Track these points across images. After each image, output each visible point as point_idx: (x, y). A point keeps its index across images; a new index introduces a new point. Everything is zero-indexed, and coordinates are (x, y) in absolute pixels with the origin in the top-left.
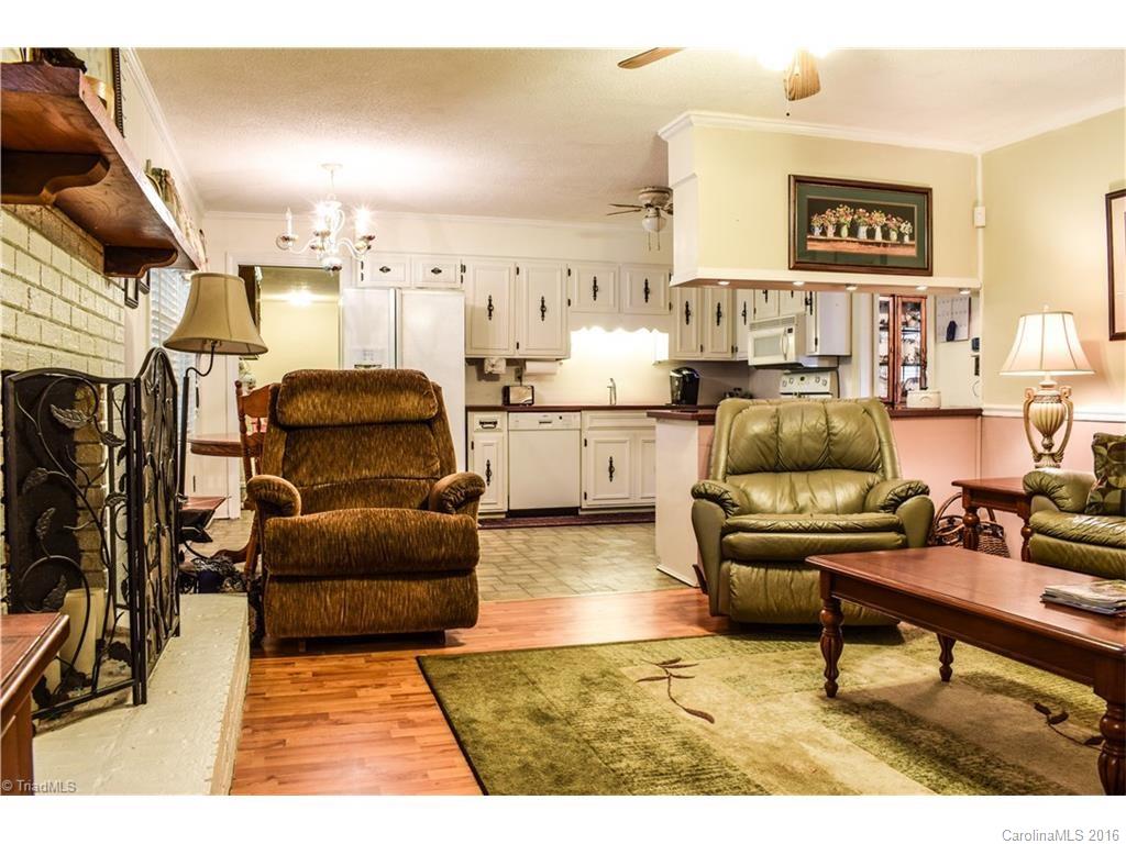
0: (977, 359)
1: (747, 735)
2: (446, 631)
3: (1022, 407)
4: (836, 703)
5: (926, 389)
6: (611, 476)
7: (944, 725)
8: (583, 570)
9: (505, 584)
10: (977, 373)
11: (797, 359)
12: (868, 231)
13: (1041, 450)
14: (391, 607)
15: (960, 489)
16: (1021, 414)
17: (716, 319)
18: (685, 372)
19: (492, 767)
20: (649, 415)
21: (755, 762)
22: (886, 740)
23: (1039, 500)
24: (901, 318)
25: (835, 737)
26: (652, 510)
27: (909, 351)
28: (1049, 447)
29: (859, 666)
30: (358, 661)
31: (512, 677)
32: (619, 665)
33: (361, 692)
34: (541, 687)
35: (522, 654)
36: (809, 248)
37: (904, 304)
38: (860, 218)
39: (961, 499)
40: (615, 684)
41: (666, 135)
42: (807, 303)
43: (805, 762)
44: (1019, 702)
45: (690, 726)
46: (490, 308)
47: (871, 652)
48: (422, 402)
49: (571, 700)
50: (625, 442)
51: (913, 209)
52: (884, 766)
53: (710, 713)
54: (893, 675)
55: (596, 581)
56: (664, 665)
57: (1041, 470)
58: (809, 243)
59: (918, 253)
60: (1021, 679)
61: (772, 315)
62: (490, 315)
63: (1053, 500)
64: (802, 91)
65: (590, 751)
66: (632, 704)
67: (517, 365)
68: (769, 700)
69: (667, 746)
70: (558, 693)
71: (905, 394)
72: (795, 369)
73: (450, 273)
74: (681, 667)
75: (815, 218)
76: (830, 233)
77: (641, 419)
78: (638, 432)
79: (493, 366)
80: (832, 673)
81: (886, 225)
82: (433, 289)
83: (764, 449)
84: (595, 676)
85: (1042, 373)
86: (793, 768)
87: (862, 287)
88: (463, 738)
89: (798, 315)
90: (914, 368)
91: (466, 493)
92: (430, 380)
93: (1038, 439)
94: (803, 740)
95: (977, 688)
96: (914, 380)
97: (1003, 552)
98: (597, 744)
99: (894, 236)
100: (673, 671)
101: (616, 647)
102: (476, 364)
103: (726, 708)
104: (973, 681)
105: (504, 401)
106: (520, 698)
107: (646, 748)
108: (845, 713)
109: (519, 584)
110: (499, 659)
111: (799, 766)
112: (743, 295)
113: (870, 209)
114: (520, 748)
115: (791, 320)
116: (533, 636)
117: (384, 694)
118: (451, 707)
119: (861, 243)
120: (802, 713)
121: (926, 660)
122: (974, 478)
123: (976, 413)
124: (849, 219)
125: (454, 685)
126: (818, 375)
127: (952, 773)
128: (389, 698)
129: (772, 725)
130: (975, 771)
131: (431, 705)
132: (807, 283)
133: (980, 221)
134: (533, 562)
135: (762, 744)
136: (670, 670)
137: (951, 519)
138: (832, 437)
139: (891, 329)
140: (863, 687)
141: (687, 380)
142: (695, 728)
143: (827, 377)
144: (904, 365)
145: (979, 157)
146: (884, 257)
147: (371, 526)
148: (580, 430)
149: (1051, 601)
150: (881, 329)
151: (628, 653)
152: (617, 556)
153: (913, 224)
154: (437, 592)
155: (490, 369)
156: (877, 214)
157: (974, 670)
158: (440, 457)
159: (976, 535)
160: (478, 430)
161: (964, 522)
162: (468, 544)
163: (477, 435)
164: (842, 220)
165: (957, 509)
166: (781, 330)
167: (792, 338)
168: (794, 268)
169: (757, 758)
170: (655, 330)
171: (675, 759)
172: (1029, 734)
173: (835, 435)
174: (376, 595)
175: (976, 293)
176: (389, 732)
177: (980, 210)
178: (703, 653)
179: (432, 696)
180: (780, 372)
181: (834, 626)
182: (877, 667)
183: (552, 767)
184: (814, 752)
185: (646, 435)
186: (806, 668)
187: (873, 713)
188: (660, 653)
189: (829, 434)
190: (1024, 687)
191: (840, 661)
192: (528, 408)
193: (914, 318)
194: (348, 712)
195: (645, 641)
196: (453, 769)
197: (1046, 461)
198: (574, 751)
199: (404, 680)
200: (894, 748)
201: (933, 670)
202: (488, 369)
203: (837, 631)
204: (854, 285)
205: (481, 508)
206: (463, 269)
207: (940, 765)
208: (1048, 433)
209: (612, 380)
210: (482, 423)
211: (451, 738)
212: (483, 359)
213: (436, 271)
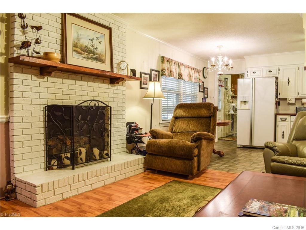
62: (289, 84)
67: (299, 100)
73: (275, 71)
79: (290, 100)
154: (182, 164)
163: (279, 123)
206: (279, 70)
210: (281, 119)
212: (287, 98)
213: (270, 71)
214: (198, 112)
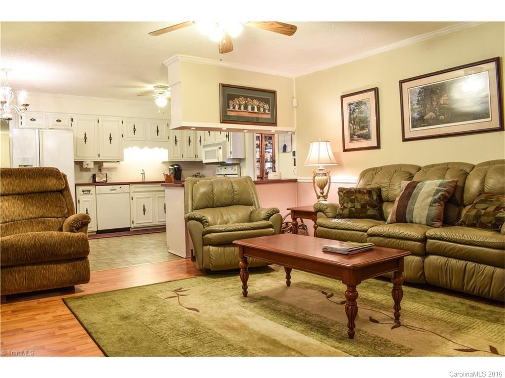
0: (295, 159)
1: (213, 315)
2: (75, 286)
3: (312, 178)
4: (247, 299)
5: (275, 172)
6: (144, 213)
7: (289, 303)
8: (135, 254)
9: (99, 263)
10: (295, 165)
11: (223, 160)
12: (252, 107)
13: (320, 194)
14: (48, 278)
15: (290, 211)
16: (312, 181)
17: (188, 143)
18: (175, 166)
19: (105, 341)
20: (162, 185)
21: (217, 325)
22: (268, 311)
23: (319, 214)
24: (265, 143)
25: (248, 312)
26: (164, 227)
27: (268, 156)
28: (322, 193)
29: (255, 284)
30: (33, 303)
31: (109, 303)
32: (156, 293)
33: (38, 317)
34: (123, 305)
35: (112, 293)
36: (228, 114)
37: (265, 137)
38: (248, 102)
39: (290, 215)
40: (155, 301)
41: (167, 64)
42: (227, 137)
43: (237, 322)
44: (316, 291)
45: (189, 314)
46: (85, 138)
47: (259, 278)
48: (57, 182)
49: (137, 310)
50: (150, 197)
51: (269, 99)
52: (268, 320)
53: (197, 308)
54: (269, 286)
55: (142, 259)
56: (176, 291)
57: (320, 202)
58: (228, 112)
59: (271, 116)
60: (316, 283)
61: (213, 142)
62: (85, 141)
63: (325, 213)
64: (226, 49)
65: (148, 330)
66: (164, 308)
67: (99, 164)
68: (220, 301)
69: (181, 323)
70: (130, 307)
71: (267, 174)
72: (222, 164)
73: (66, 121)
74: (183, 291)
75: (230, 102)
76: (237, 108)
77: (159, 187)
78: (156, 193)
79: (87, 165)
80: (245, 287)
81: (259, 105)
82: (57, 129)
83: (208, 198)
84: (146, 298)
85: (319, 165)
86: (233, 326)
87: (249, 131)
88: (90, 331)
89: (223, 142)
90: (269, 163)
91: (82, 223)
92: (61, 172)
93: (318, 190)
94: (236, 315)
95: (300, 287)
96: (270, 168)
97: (307, 234)
98: (150, 326)
99: (262, 110)
100: (180, 293)
101: (154, 286)
102: (79, 164)
103: (203, 305)
104: (298, 285)
105: (93, 181)
106: (114, 311)
107: (172, 325)
108: (251, 302)
109: (106, 263)
110: (101, 296)
111: (235, 324)
112: (200, 133)
113: (252, 98)
114: (116, 332)
115: (220, 144)
116: (116, 285)
117: (49, 317)
118: (82, 319)
119: (249, 112)
120: (234, 304)
121: (281, 279)
122: (294, 207)
123: (295, 181)
124: (244, 102)
125: (82, 309)
126: (232, 166)
127: (294, 320)
128: (52, 318)
129: (223, 310)
130: (302, 318)
131: (73, 319)
132: (227, 129)
133: (295, 104)
134: (111, 253)
135: (220, 318)
136: (178, 293)
137: (287, 223)
138: (235, 192)
139: (261, 147)
140: (258, 291)
141: (177, 170)
142: (192, 315)
143: (236, 168)
144: (266, 162)
145: (294, 79)
146: (258, 118)
147: (37, 240)
148: (130, 193)
149: (326, 251)
150: (257, 147)
151: (160, 287)
152: (149, 248)
153: (269, 105)
154: (70, 268)
155: (86, 166)
156: (255, 101)
157: (299, 281)
158: (67, 207)
159: (297, 228)
160: (81, 195)
161: (292, 224)
162: (84, 245)
163: (81, 197)
164: (241, 103)
165: (289, 219)
166: (216, 148)
167: (221, 151)
168: (222, 123)
169: (218, 324)
170: (162, 148)
171: (184, 328)
172: (320, 303)
173: (236, 191)
174: (41, 272)
175: (294, 133)
176: (54, 333)
177: (295, 100)
178: (191, 285)
179: (72, 315)
180: (216, 165)
181: (245, 268)
182: (262, 283)
183: (132, 338)
184: (240, 318)
185: (161, 194)
186: (235, 286)
187: (262, 301)
188: (173, 286)
189: (233, 191)
190: (317, 285)
191: (248, 282)
192: (105, 183)
193: (269, 143)
194: (32, 326)
195: (166, 282)
196: (87, 345)
197: (321, 199)
198: (141, 331)
199: (58, 309)
200: (271, 313)
201: (284, 282)
202: (85, 166)
203: (246, 270)
204: (246, 130)
205: (89, 230)
206: (72, 120)
207: (289, 318)
208: (322, 188)
209: (143, 170)
210: (83, 191)
211: (85, 332)
212: (83, 162)
213: (59, 121)
214: (39, 182)
